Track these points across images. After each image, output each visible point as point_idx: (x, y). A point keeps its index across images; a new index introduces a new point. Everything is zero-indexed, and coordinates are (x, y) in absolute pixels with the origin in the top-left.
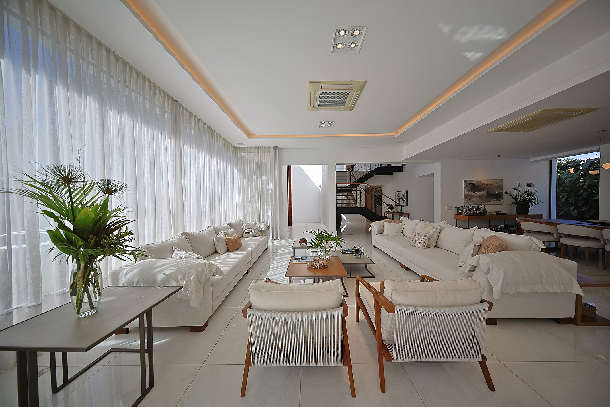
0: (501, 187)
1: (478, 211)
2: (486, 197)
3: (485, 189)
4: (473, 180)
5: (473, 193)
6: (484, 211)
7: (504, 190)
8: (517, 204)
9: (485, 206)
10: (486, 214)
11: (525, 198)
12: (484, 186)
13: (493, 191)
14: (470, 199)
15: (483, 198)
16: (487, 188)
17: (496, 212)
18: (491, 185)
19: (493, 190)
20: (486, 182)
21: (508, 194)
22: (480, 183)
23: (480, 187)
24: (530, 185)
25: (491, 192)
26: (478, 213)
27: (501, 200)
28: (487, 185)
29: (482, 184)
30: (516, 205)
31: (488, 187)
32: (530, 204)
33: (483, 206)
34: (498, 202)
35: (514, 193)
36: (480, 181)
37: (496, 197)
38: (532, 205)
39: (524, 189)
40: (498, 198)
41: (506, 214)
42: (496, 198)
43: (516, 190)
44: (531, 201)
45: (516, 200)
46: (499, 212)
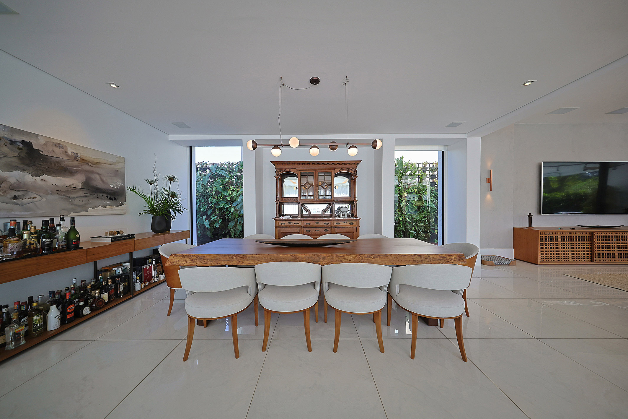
0: (120, 174)
1: (44, 237)
2: (82, 193)
3: (79, 172)
4: (28, 134)
5: (28, 178)
6: (72, 236)
7: (129, 184)
8: (153, 214)
9: (73, 220)
10: (77, 247)
11: (165, 203)
12: (74, 163)
13: (102, 179)
14: (15, 198)
15: (71, 196)
16: (86, 171)
17: (112, 233)
18: (96, 164)
19: (104, 178)
20: (82, 154)
21: (136, 192)
22: (57, 150)
23: (58, 162)
24: (171, 179)
25: (97, 183)
26: (43, 249)
27: (121, 205)
28: (84, 161)
29: (68, 155)
30: (152, 216)
31: (87, 168)
32: (172, 213)
33: (68, 220)
34: (115, 210)
35: (147, 191)
36: (58, 145)
37: (109, 196)
38: (176, 216)
39: (163, 185)
40: (115, 200)
41: (132, 237)
42: (111, 199)
43: (151, 184)
44: (172, 206)
45: (152, 206)
46: (118, 233)
